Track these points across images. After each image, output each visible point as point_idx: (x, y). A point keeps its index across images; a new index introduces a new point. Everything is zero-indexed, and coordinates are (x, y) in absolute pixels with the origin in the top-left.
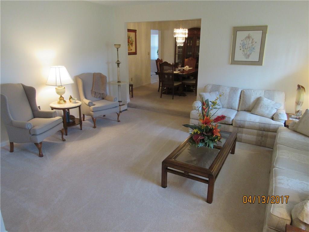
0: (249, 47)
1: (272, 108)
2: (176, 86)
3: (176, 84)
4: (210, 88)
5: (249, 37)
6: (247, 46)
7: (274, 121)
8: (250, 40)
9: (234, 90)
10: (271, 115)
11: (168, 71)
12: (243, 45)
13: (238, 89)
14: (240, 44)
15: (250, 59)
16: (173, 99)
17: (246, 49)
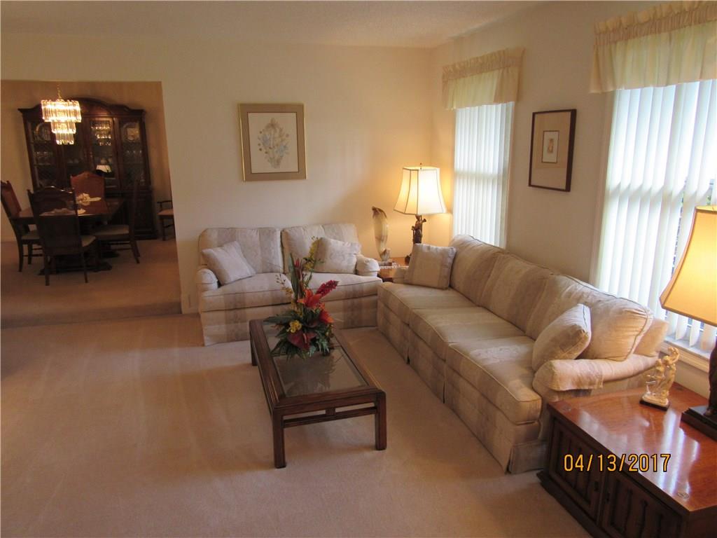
0: (277, 145)
1: (350, 254)
2: (87, 246)
3: (86, 242)
4: (214, 236)
5: (272, 125)
6: (272, 143)
7: (361, 277)
8: (275, 131)
9: (266, 233)
10: (353, 268)
11: (53, 212)
12: (265, 141)
13: (275, 231)
14: (259, 139)
15: (282, 169)
16: (86, 281)
17: (270, 148)
